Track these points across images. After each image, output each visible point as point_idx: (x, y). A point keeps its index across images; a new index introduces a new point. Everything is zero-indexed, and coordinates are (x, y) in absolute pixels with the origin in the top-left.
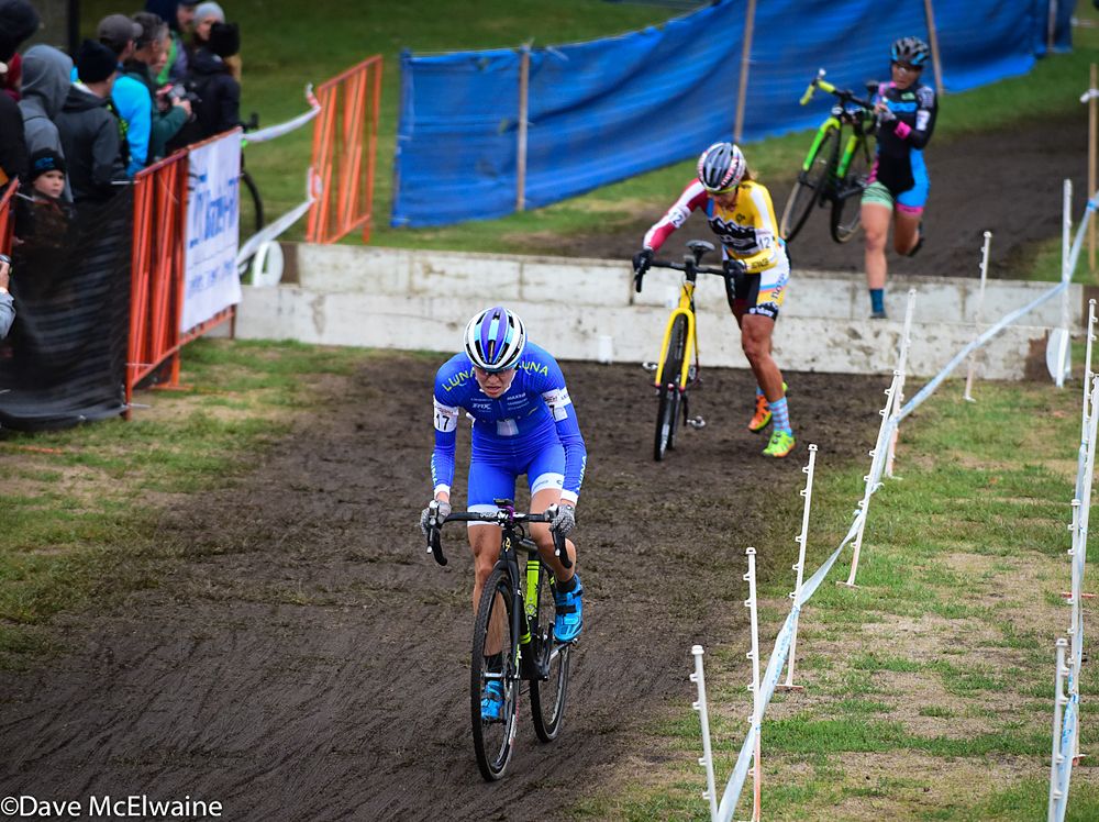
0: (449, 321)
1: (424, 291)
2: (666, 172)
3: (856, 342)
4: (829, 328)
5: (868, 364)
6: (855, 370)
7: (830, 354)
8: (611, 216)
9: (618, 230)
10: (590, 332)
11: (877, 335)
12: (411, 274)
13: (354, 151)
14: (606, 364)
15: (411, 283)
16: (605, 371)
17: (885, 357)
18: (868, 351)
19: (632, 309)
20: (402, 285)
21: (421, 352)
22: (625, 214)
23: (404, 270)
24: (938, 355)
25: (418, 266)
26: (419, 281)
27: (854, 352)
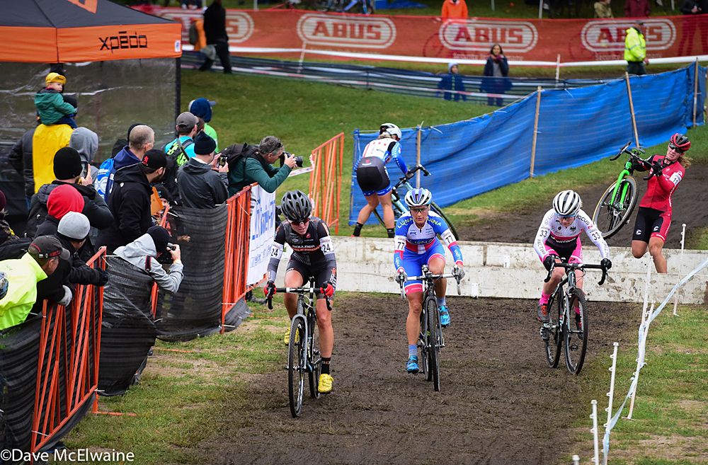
0: (389, 276)
1: (372, 259)
2: (494, 192)
3: (612, 284)
4: (597, 277)
5: (619, 296)
6: (612, 299)
7: (598, 291)
8: (467, 217)
9: (472, 224)
10: (467, 281)
11: (623, 280)
12: (364, 251)
13: (330, 183)
14: (475, 298)
15: (364, 255)
16: (475, 302)
17: (628, 292)
18: (618, 289)
19: (486, 269)
20: (360, 257)
21: (374, 293)
22: (475, 216)
23: (360, 248)
24: (657, 291)
25: (368, 246)
26: (369, 255)
27: (611, 290)
